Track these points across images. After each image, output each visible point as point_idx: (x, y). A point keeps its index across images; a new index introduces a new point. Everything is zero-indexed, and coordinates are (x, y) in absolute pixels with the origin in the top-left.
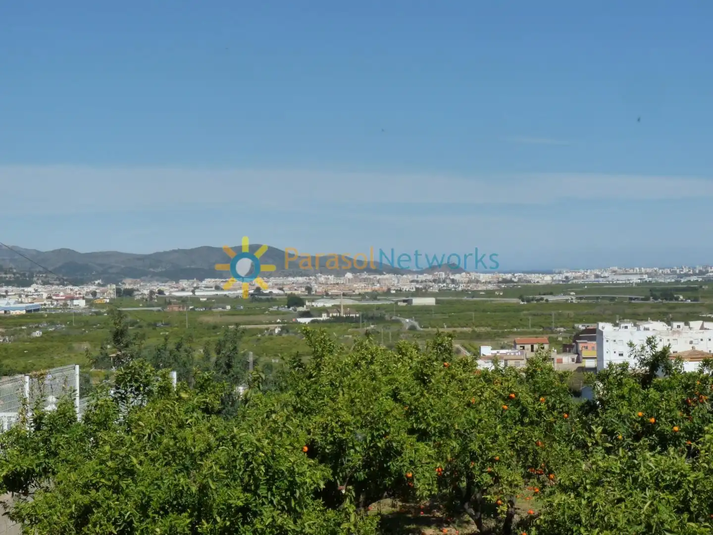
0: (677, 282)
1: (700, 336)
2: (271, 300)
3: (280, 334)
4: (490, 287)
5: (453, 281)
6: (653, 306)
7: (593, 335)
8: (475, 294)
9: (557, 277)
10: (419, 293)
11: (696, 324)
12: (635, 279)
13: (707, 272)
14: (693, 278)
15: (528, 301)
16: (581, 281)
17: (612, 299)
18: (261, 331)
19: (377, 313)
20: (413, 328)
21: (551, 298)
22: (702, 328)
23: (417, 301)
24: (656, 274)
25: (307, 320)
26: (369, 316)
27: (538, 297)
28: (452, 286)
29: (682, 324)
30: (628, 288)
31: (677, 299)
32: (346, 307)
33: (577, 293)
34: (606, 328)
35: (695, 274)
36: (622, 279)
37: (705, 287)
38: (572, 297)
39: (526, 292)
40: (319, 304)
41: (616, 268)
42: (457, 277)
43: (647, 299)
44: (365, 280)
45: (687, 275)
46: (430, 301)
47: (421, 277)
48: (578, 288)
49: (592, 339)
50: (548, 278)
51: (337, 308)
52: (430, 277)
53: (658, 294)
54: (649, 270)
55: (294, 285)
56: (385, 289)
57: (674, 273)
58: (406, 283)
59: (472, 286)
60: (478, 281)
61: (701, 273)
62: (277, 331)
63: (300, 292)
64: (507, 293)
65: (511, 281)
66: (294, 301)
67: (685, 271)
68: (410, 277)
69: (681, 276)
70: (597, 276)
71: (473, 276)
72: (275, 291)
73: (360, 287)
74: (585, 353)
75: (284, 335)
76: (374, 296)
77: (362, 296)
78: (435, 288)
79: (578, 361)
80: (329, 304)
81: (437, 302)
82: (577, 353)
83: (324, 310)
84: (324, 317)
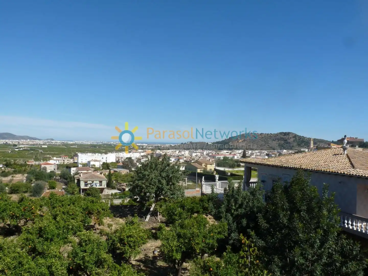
0: (97, 144)
2: (9, 145)
3: (10, 153)
4: (59, 144)
5: (52, 142)
7: (77, 155)
8: (56, 145)
9: (74, 142)
10: (44, 145)
11: (97, 154)
12: (89, 143)
13: (103, 142)
14: (100, 144)
15: (67, 147)
16: (78, 143)
17: (84, 147)
18: (6, 152)
19: (34, 149)
20: (41, 152)
21: (72, 147)
22: (98, 155)
23: (43, 146)
24: (93, 142)
25: (17, 150)
26: (31, 149)
27: (69, 146)
28: (51, 143)
29: (94, 154)
30: (88, 145)
31: (97, 147)
32: (26, 147)
33: (77, 146)
34: (79, 154)
35: (101, 143)
36: (87, 143)
37: (102, 145)
38: (76, 147)
39: (67, 145)
40: (20, 146)
42: (53, 141)
43: (91, 147)
44: (33, 141)
45: (99, 143)
46: (46, 146)
47: (45, 141)
48: (78, 145)
49: (77, 156)
50: (72, 142)
51: (25, 147)
52: (47, 141)
53: (93, 146)
54: (92, 142)
55: (15, 142)
56: (37, 143)
58: (41, 142)
59: (56, 144)
60: (57, 143)
62: (10, 152)
63: (16, 143)
64: (63, 145)
65: (64, 143)
66: (15, 145)
67: (99, 142)
68: (42, 141)
69: (98, 143)
70: (82, 142)
71: (56, 141)
72: (11, 143)
73: (31, 143)
74: (75, 159)
75: (11, 153)
76: (34, 145)
77: (31, 145)
78: (48, 144)
79: (74, 161)
80: (23, 146)
81: (48, 146)
82: (74, 159)
84: (21, 149)
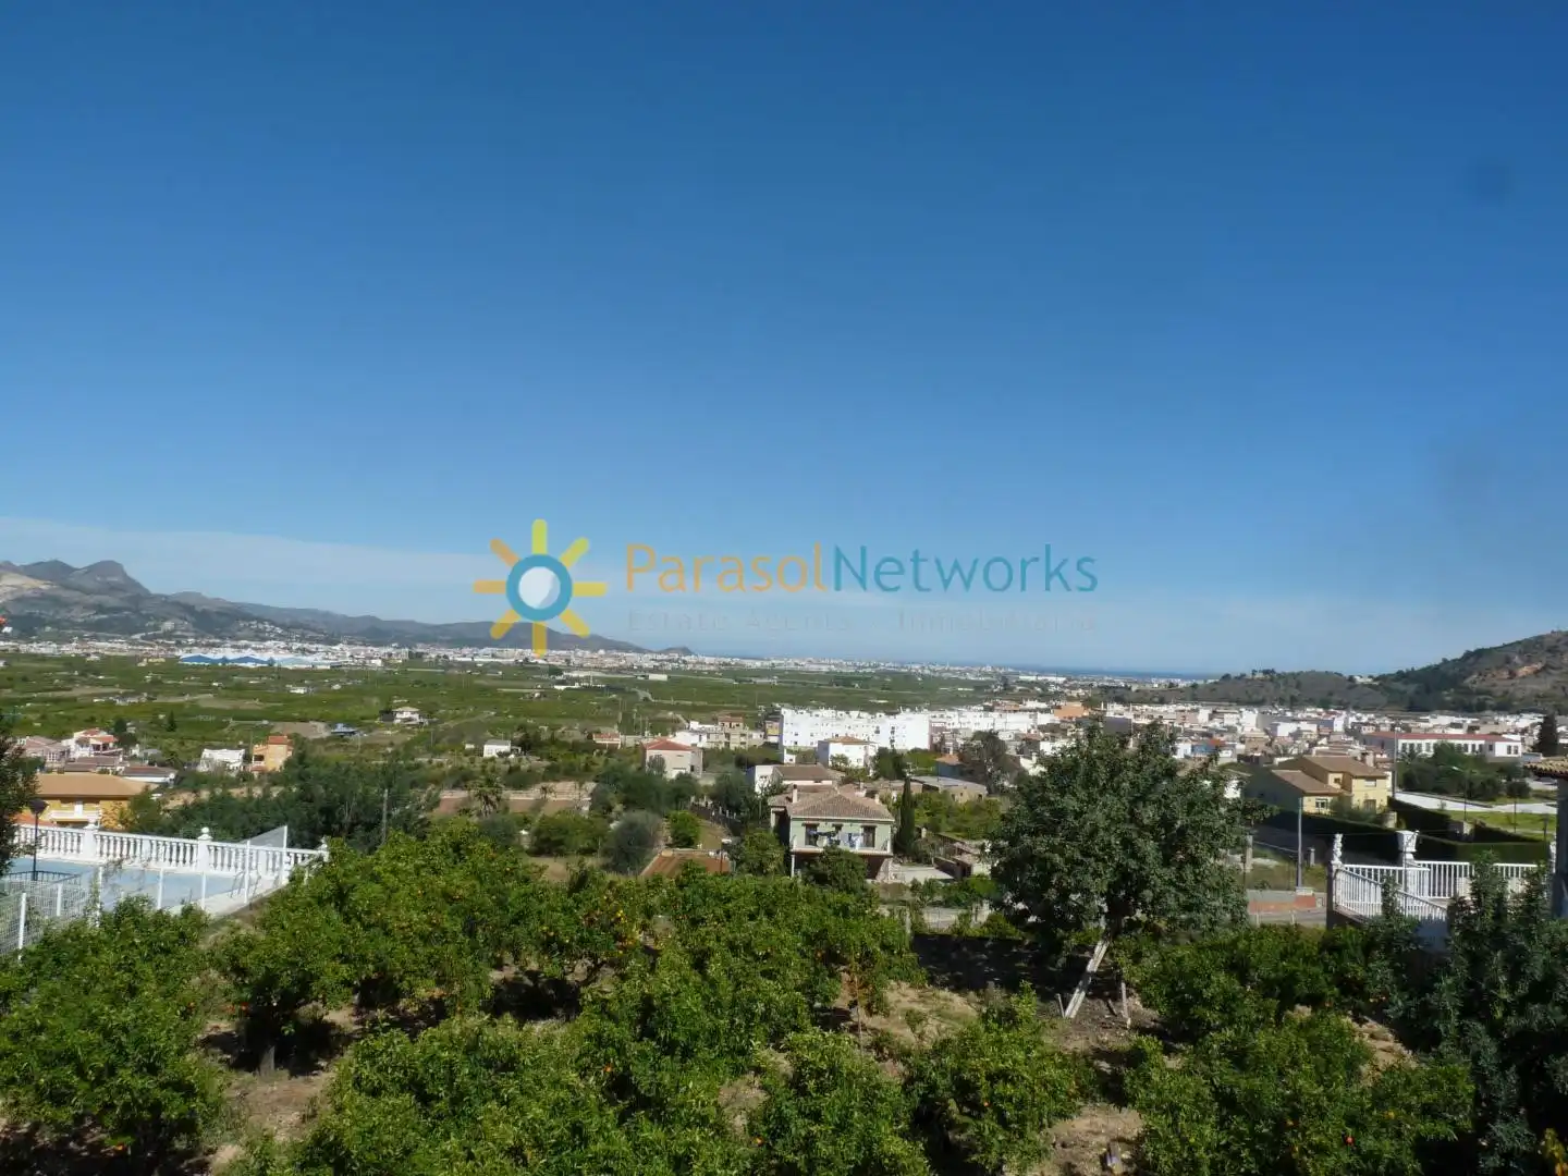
0: (856, 672)
1: (857, 723)
2: (535, 668)
3: (539, 698)
4: (712, 668)
5: (684, 662)
6: (834, 691)
7: (775, 716)
8: (700, 673)
9: (766, 663)
10: (655, 670)
11: (854, 714)
12: (825, 669)
13: (879, 665)
14: (868, 670)
15: (740, 681)
16: (782, 667)
17: (805, 684)
18: (523, 694)
19: (619, 684)
20: (646, 699)
21: (758, 681)
22: (859, 717)
23: (653, 677)
24: (841, 665)
25: (562, 688)
26: (612, 687)
27: (748, 679)
28: (682, 666)
29: (843, 713)
30: (818, 676)
31: (854, 686)
32: (594, 678)
33: (779, 677)
34: (787, 713)
35: (870, 667)
36: (814, 668)
37: (876, 678)
38: (774, 680)
39: (740, 674)
40: (574, 674)
41: (811, 659)
42: (687, 658)
43: (831, 685)
44: (615, 656)
45: (864, 667)
46: (663, 677)
47: (659, 657)
48: (781, 674)
49: (776, 720)
50: (758, 664)
51: (587, 678)
52: (666, 657)
53: (839, 682)
54: (836, 662)
55: (556, 657)
56: (629, 664)
57: (855, 665)
58: (646, 661)
59: (698, 667)
60: (703, 663)
61: (876, 666)
62: (537, 695)
63: (560, 663)
64: (726, 674)
65: (729, 664)
66: (555, 671)
67: (863, 663)
68: (650, 656)
69: (859, 667)
70: (796, 664)
71: (701, 658)
72: (541, 661)
73: (609, 662)
74: (770, 732)
75: (542, 699)
76: (619, 670)
77: (610, 670)
78: (669, 666)
79: (765, 737)
80: (582, 675)
81: (669, 677)
82: (765, 731)
83: (578, 680)
84: (576, 686)
